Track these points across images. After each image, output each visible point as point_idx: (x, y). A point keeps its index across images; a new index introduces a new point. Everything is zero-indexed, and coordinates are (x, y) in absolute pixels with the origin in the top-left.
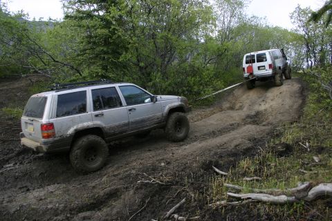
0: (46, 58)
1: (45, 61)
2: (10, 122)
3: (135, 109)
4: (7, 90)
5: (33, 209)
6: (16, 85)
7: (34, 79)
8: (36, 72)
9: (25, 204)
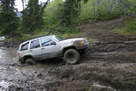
0: (132, 7)
1: (131, 9)
2: (116, 35)
3: (44, 48)
4: (115, 22)
5: (123, 71)
6: (119, 20)
7: (126, 18)
8: (127, 14)
9: (120, 68)
